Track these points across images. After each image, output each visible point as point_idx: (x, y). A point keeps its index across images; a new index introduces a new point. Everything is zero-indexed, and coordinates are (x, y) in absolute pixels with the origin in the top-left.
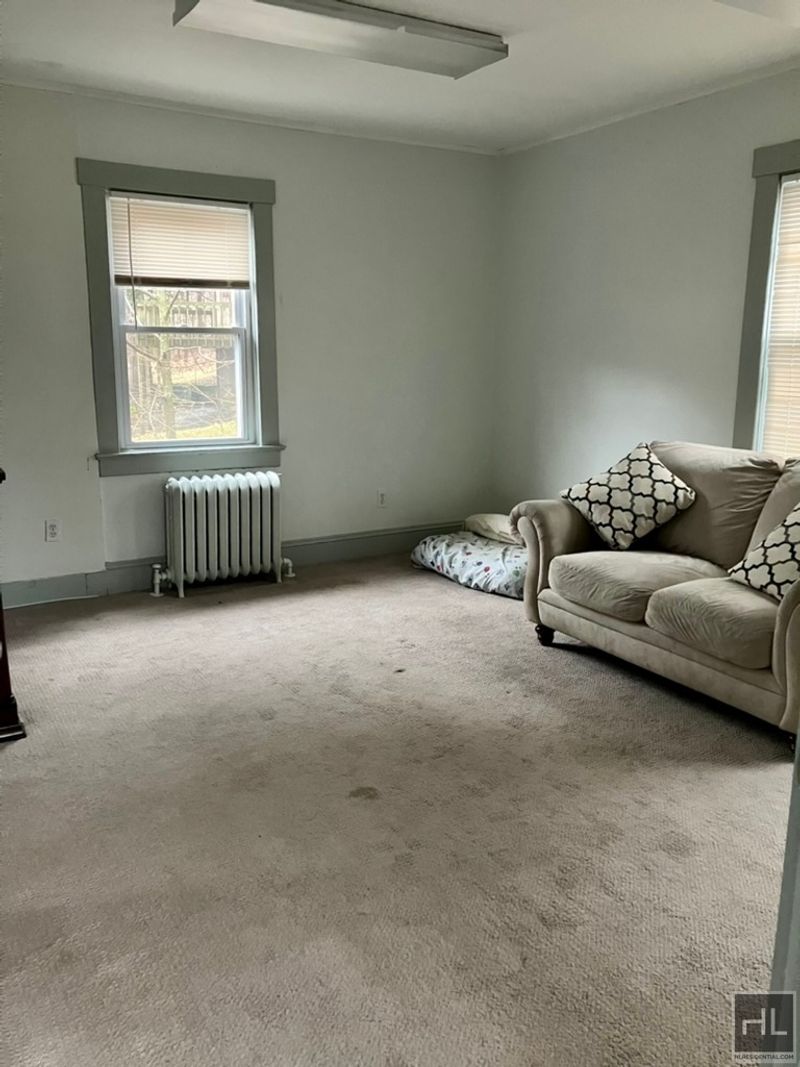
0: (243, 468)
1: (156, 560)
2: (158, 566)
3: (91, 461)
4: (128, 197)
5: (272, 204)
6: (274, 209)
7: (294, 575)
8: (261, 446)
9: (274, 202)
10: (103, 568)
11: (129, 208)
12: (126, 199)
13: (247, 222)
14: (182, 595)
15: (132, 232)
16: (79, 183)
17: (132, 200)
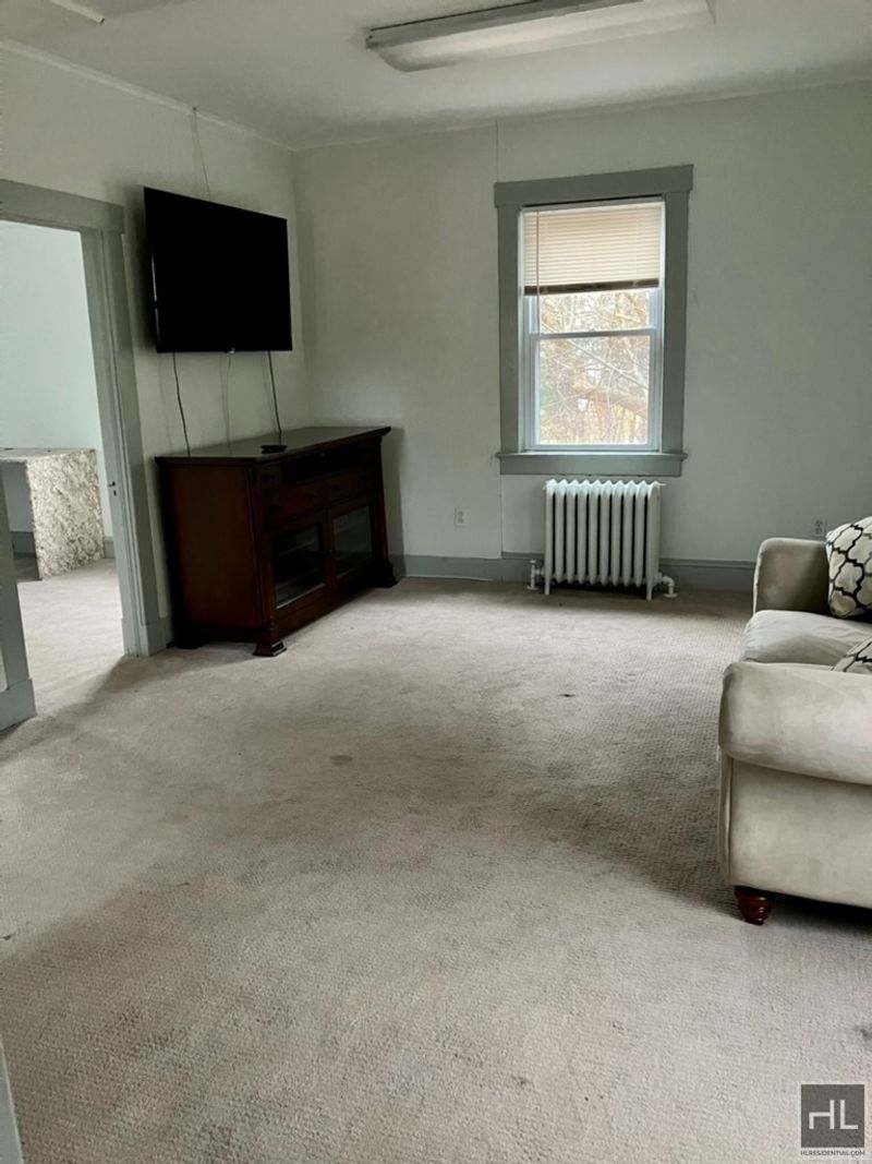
0: (640, 476)
1: (532, 556)
2: (533, 562)
3: (494, 458)
4: (538, 211)
5: (688, 191)
6: (690, 195)
7: (675, 595)
8: (660, 454)
9: (691, 189)
10: (499, 556)
11: (538, 221)
12: (535, 214)
13: (660, 216)
14: (547, 591)
15: (540, 243)
16: (497, 206)
17: (541, 213)
